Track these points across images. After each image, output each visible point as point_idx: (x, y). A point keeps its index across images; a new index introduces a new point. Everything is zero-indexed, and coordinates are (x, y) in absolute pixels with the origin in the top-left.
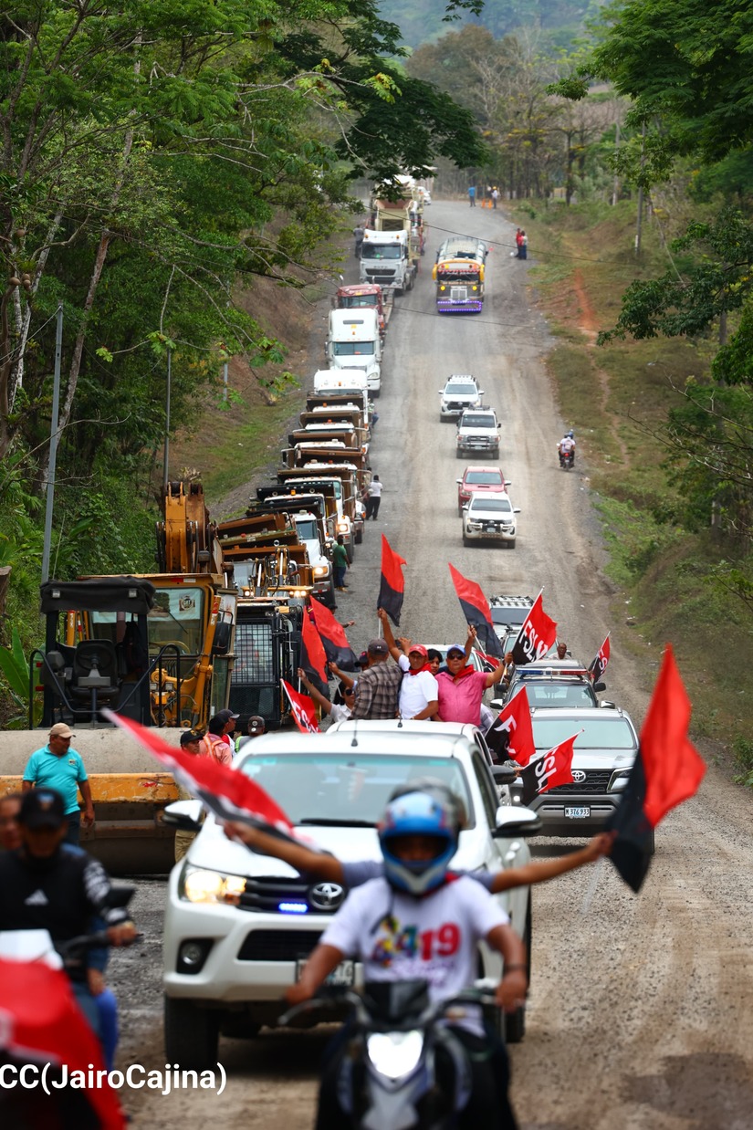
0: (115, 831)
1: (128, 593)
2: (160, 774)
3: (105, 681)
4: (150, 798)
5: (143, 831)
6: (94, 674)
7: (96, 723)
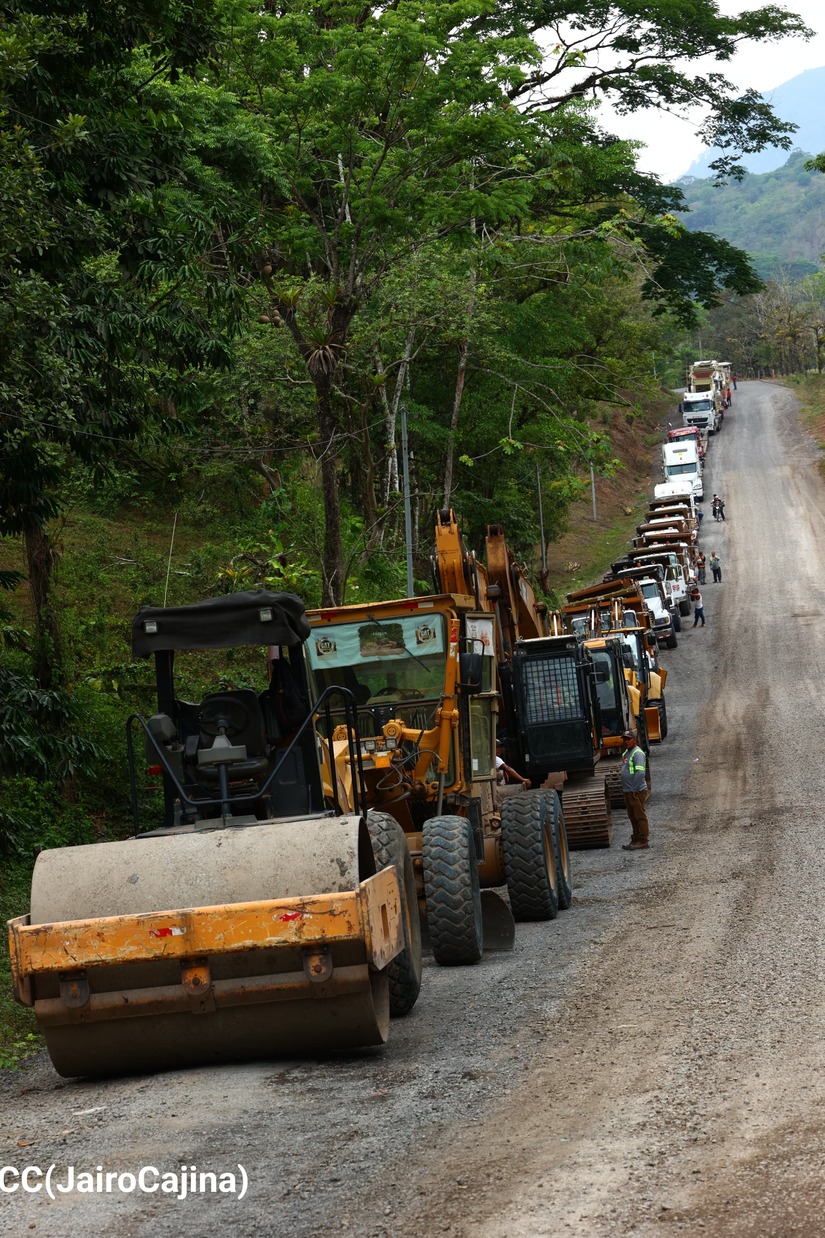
0: (246, 995)
1: (258, 616)
2: (306, 898)
3: (238, 752)
4: (294, 939)
5: (291, 990)
6: (221, 742)
7: (229, 817)
